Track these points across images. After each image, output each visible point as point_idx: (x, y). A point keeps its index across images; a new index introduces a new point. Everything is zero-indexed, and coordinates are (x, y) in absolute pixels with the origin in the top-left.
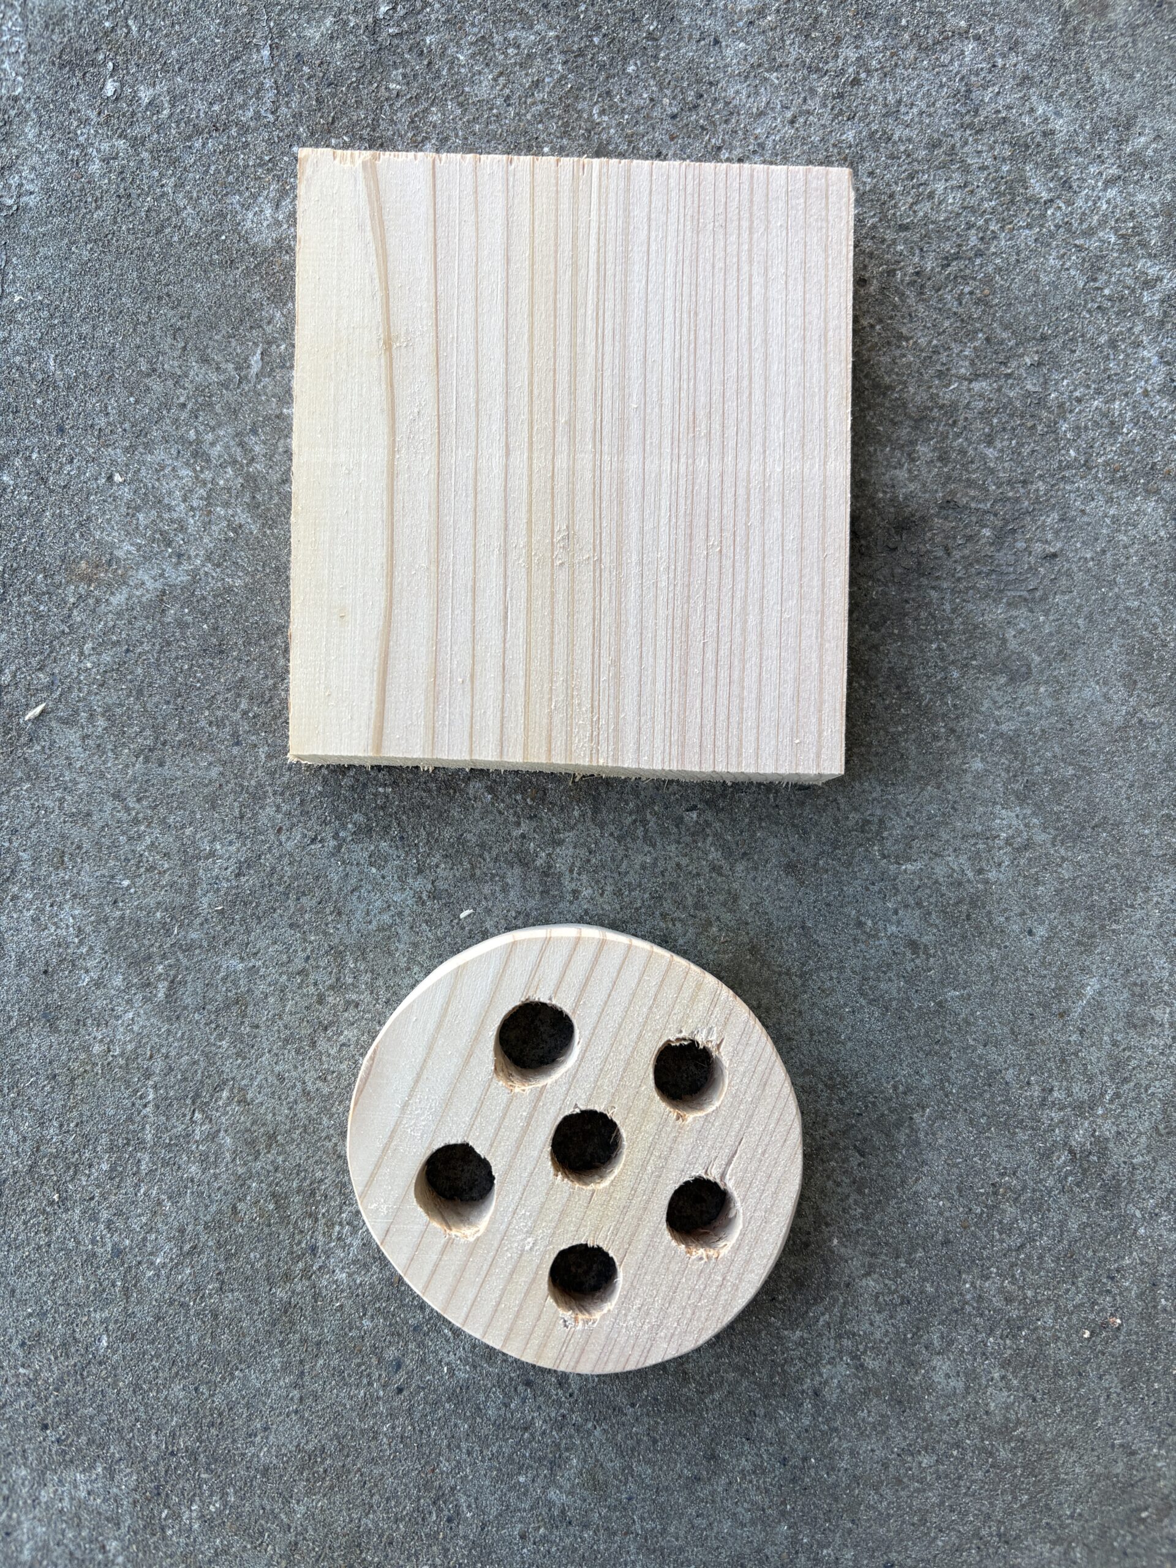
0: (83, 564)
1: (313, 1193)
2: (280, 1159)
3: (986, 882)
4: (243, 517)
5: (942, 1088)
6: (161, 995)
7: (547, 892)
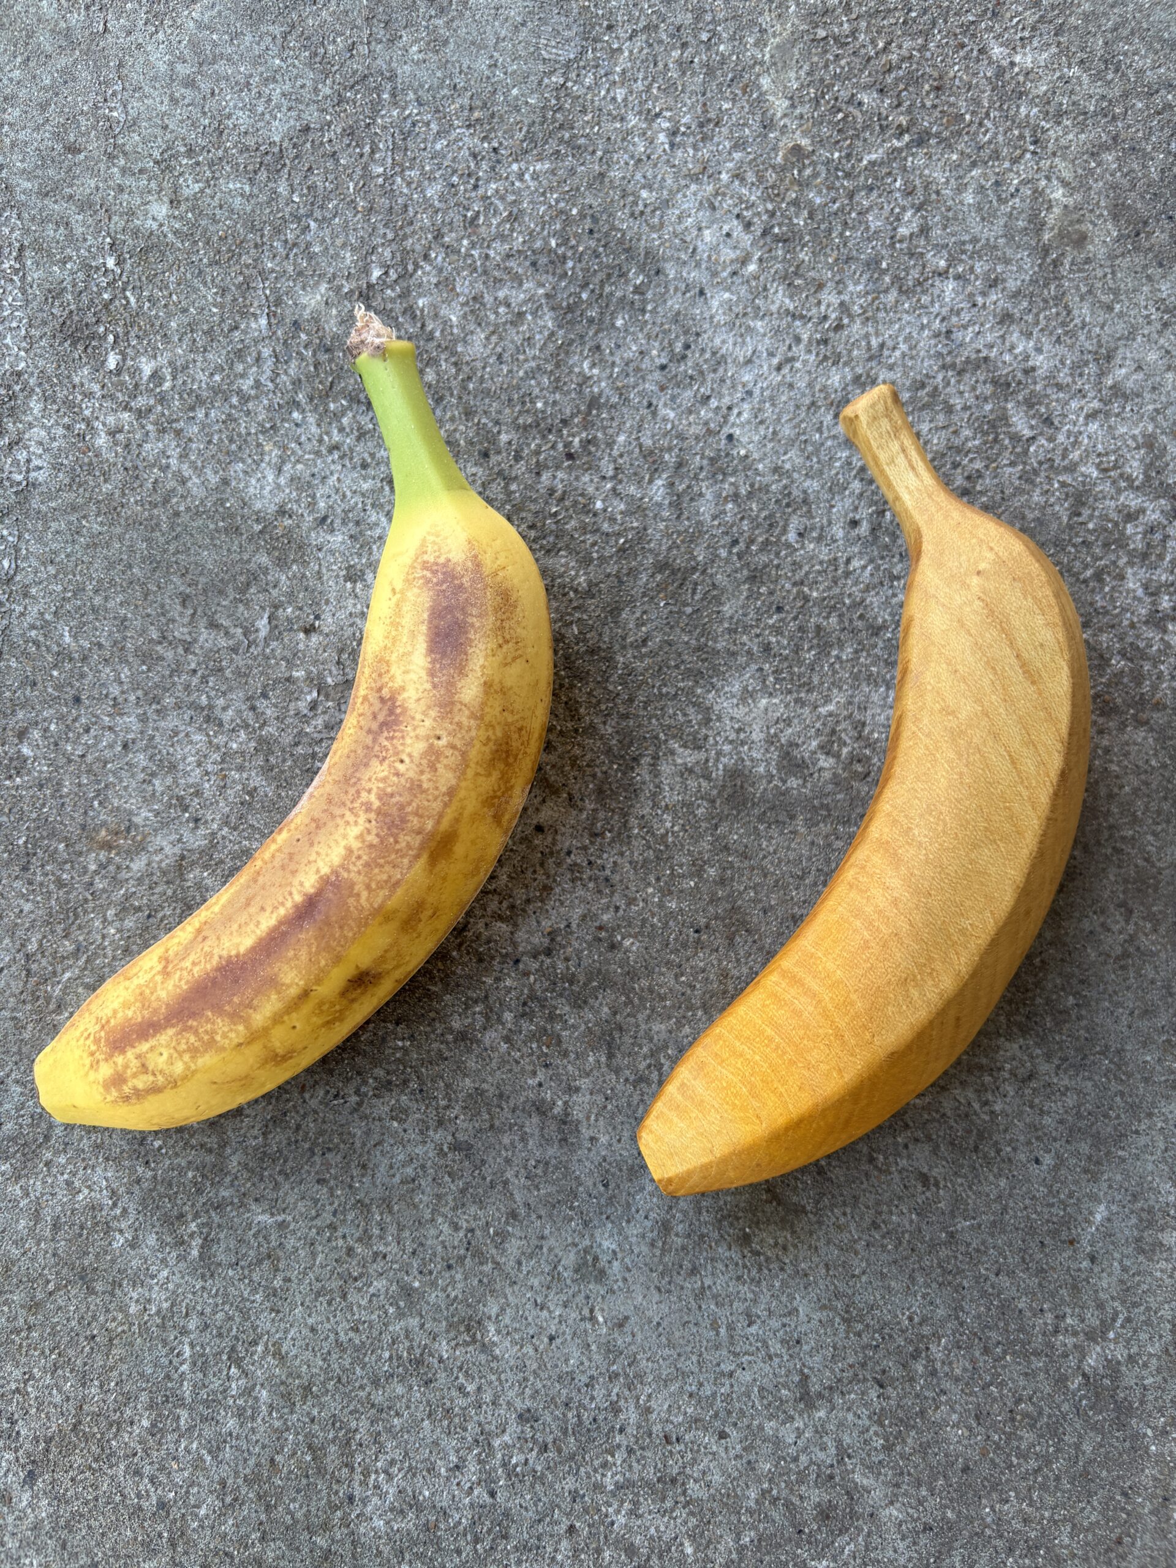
0: (103, 833)
1: (348, 1443)
2: (315, 1412)
3: (992, 1112)
4: (257, 781)
5: (957, 1318)
6: (195, 1253)
7: (565, 1140)
